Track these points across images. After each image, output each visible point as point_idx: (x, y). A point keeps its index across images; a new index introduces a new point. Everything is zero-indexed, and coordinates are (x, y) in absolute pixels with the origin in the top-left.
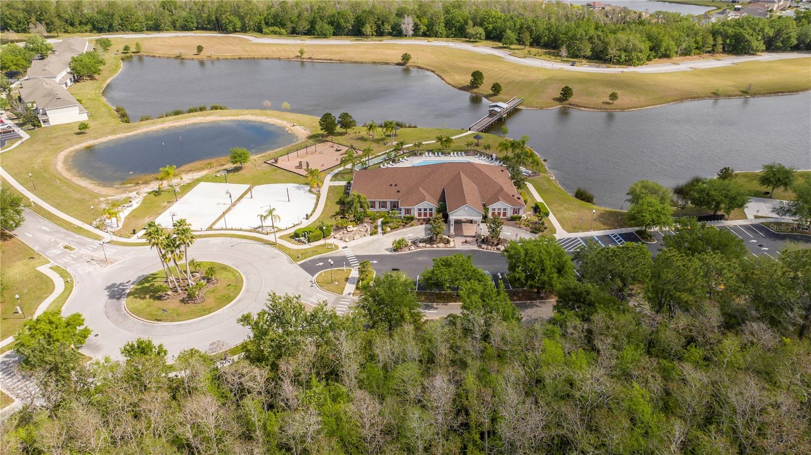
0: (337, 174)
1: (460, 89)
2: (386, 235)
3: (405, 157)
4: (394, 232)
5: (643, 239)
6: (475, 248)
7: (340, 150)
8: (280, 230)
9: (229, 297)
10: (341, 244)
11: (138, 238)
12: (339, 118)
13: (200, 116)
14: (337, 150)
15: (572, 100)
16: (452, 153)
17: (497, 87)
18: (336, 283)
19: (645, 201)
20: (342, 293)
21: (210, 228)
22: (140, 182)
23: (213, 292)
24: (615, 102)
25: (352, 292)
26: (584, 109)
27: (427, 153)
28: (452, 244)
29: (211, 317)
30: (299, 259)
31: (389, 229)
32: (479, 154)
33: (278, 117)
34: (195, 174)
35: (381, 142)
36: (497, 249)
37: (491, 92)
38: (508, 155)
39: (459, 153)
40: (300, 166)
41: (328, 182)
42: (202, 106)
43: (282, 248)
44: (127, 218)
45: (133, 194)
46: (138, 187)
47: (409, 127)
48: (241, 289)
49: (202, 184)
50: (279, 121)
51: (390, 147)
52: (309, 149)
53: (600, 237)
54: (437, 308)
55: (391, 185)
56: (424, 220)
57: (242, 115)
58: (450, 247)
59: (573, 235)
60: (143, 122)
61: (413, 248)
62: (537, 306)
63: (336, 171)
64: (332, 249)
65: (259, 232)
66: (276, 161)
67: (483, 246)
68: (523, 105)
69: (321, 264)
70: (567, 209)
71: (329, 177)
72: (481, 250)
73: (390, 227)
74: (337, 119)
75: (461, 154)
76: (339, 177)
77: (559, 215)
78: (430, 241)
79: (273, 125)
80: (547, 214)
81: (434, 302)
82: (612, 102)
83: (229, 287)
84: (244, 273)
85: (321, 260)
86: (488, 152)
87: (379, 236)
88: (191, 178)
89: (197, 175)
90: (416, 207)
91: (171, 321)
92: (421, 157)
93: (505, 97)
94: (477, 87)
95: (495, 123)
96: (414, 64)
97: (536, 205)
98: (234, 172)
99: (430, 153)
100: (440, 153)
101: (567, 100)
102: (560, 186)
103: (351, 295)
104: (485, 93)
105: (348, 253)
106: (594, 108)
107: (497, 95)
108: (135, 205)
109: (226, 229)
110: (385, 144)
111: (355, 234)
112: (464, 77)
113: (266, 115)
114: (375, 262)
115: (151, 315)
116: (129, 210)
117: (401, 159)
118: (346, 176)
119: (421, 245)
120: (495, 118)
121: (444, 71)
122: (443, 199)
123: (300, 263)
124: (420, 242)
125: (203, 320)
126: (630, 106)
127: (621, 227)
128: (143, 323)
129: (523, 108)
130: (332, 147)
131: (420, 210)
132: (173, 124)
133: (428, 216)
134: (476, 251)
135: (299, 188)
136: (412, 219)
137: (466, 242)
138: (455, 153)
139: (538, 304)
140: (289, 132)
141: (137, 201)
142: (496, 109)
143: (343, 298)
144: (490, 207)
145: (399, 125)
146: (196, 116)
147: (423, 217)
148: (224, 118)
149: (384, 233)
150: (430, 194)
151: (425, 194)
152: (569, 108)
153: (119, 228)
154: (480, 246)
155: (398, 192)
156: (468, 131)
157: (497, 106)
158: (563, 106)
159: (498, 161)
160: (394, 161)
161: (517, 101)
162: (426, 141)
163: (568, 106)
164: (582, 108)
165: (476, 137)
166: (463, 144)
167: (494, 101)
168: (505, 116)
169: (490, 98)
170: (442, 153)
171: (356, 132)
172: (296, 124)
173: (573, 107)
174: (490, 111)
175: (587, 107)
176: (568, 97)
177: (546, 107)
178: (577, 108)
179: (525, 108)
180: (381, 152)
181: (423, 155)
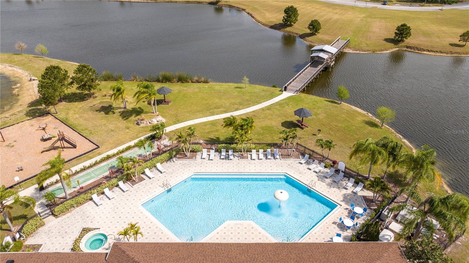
1: (272, 27)
3: (159, 165)
7: (49, 139)
14: (43, 140)
15: (409, 41)
16: (254, 151)
17: (315, 24)
26: (427, 53)
27: (205, 150)
32: (307, 156)
33: (23, 65)
35: (132, 118)
37: (308, 31)
39: (269, 150)
50: (20, 71)
68: (350, 48)
74: (71, 74)
82: (464, 43)
86: (325, 152)
92: (191, 161)
93: (326, 37)
94: (291, 25)
95: (320, 74)
96: (225, 3)
100: (230, 152)
101: (403, 41)
104: (301, 33)
106: (441, 52)
107: (315, 34)
110: (138, 124)
112: (276, 15)
117: (147, 171)
120: (320, 68)
121: (255, 9)
129: (351, 51)
130: (44, 129)
138: (261, 151)
142: (322, 55)
156: (284, 92)
157: (322, 51)
158: (397, 49)
159: (352, 180)
160: (128, 178)
161: (342, 43)
162: (213, 114)
163: (405, 49)
164: (425, 52)
165: (299, 112)
166: (276, 123)
167: (312, 42)
168: (332, 64)
169: (306, 38)
170: (235, 150)
171: (105, 96)
172: (33, 78)
173: (412, 50)
174: (313, 58)
175: (432, 51)
176: (404, 37)
177: (380, 51)
178: (417, 51)
179: (353, 50)
180: (123, 143)
181: (199, 155)
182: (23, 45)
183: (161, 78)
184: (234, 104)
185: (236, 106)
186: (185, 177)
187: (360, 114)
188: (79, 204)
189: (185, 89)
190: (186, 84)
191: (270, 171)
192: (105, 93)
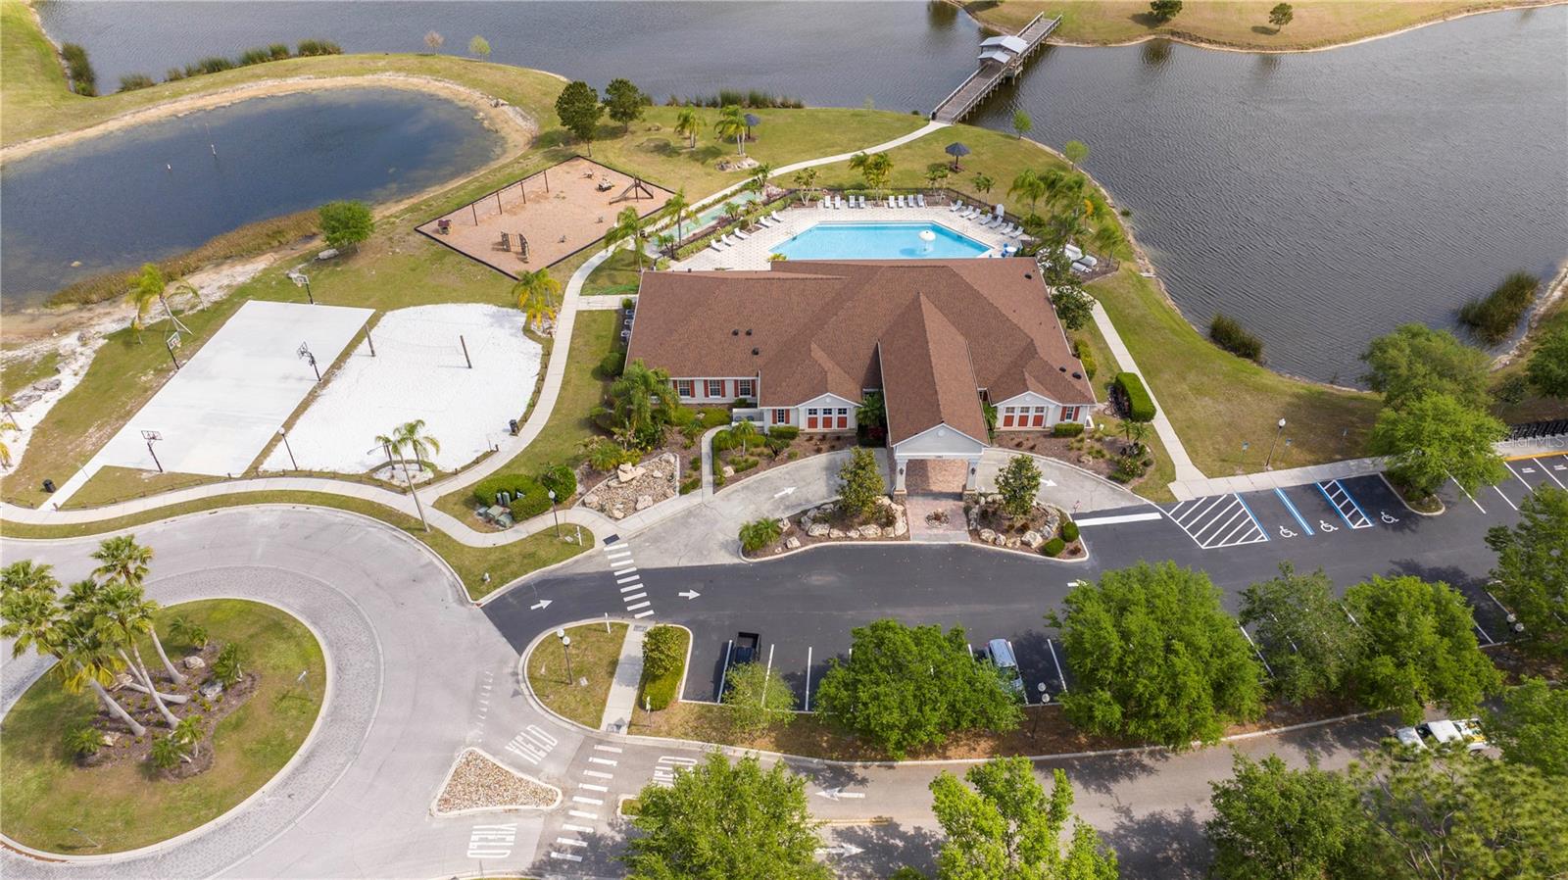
0: (597, 271)
2: (722, 492)
3: (774, 213)
4: (745, 481)
5: (1409, 500)
6: (962, 538)
7: (609, 188)
8: (440, 476)
9: (281, 745)
10: (601, 527)
11: (58, 509)
12: (607, 91)
13: (269, 76)
14: (601, 189)
15: (1178, 21)
16: (892, 198)
18: (584, 682)
19: (1427, 404)
20: (596, 723)
21: (253, 472)
22: (94, 297)
23: (237, 726)
24: (1283, 27)
25: (628, 719)
26: (1206, 45)
27: (828, 198)
28: (900, 527)
29: (225, 828)
30: (483, 588)
31: (729, 471)
32: (960, 202)
33: (458, 78)
34: (239, 268)
35: (710, 161)
36: (1023, 543)
38: (1037, 213)
39: (911, 197)
40: (504, 245)
41: (575, 300)
42: (275, 43)
43: (441, 542)
44: (40, 430)
45: (70, 341)
46: (86, 314)
47: (784, 105)
48: (317, 711)
49: (252, 308)
50: (462, 89)
51: (737, 176)
52: (533, 185)
53: (1290, 492)
54: (863, 781)
55: (735, 333)
56: (824, 437)
57: (374, 72)
58: (896, 538)
59: (1222, 486)
60: (126, 96)
61: (795, 542)
62: (1144, 768)
63: (596, 259)
64: (574, 548)
65: (381, 484)
66: (444, 227)
67: (987, 534)
68: (1059, 36)
69: (544, 604)
70: (1199, 391)
71: (577, 280)
72: (979, 545)
73: (732, 463)
74: (602, 95)
75: (915, 199)
76: (603, 281)
77: (1177, 413)
78: (842, 515)
79: (447, 101)
80: (1148, 416)
81: (854, 757)
82: (1277, 27)
83: (285, 704)
84: (330, 645)
85: (545, 586)
86: (982, 196)
87: (704, 495)
88: (226, 282)
89: (243, 272)
90: (804, 407)
91: (105, 851)
92: (812, 210)
93: (1017, 13)
95: (994, 91)
97: (1118, 380)
98: (337, 265)
99: (838, 198)
100: (862, 199)
101: (1168, 20)
102: (1170, 302)
103: (624, 729)
105: (620, 560)
106: (1231, 45)
107: (992, 6)
108: (69, 380)
109: (297, 473)
110: (722, 168)
111: (638, 490)
113: (432, 72)
114: (692, 595)
115: (48, 825)
116: (52, 398)
117: (762, 219)
118: (622, 277)
119: (818, 530)
120: (995, 79)
122: (873, 379)
123: (486, 600)
124: (815, 521)
125: (200, 840)
126: (1320, 38)
127: (1347, 455)
128: (18, 863)
129: (1061, 43)
130: (590, 176)
131: (813, 412)
132: (200, 103)
133: (835, 426)
134: (966, 549)
135: (498, 320)
136: (792, 434)
137: (937, 517)
138: (901, 197)
139: (1146, 760)
140: (486, 123)
141: (75, 366)
142: (996, 55)
143: (600, 742)
144: (1002, 407)
145: (756, 102)
146: (259, 77)
147: (820, 429)
148: (328, 83)
149: (718, 485)
150: (838, 364)
151: (827, 364)
152: (1169, 41)
153: (11, 471)
154: (975, 534)
155: (755, 353)
156: (931, 122)
157: (999, 47)
158: (1153, 37)
159: (1011, 225)
160: (744, 226)
161: (1047, 24)
162: (826, 155)
163: (1167, 37)
164: (1203, 45)
165: (953, 149)
166: (920, 166)
167: (988, 22)
168: (1017, 72)
169: (978, 13)
170: (867, 199)
171: (650, 129)
172: (501, 101)
173: (1181, 40)
174: (983, 61)
175: (1216, 42)
176: (1169, 13)
177: (1116, 42)
178: (1189, 42)
179: (1066, 42)
180: (713, 193)
181: (820, 204)
182: (436, 36)
183: (719, 100)
184: (855, 140)
185: (858, 144)
186: (809, 226)
187: (1046, 154)
188: (699, 250)
189: (771, 118)
190: (765, 110)
191: (912, 218)
192: (649, 125)
